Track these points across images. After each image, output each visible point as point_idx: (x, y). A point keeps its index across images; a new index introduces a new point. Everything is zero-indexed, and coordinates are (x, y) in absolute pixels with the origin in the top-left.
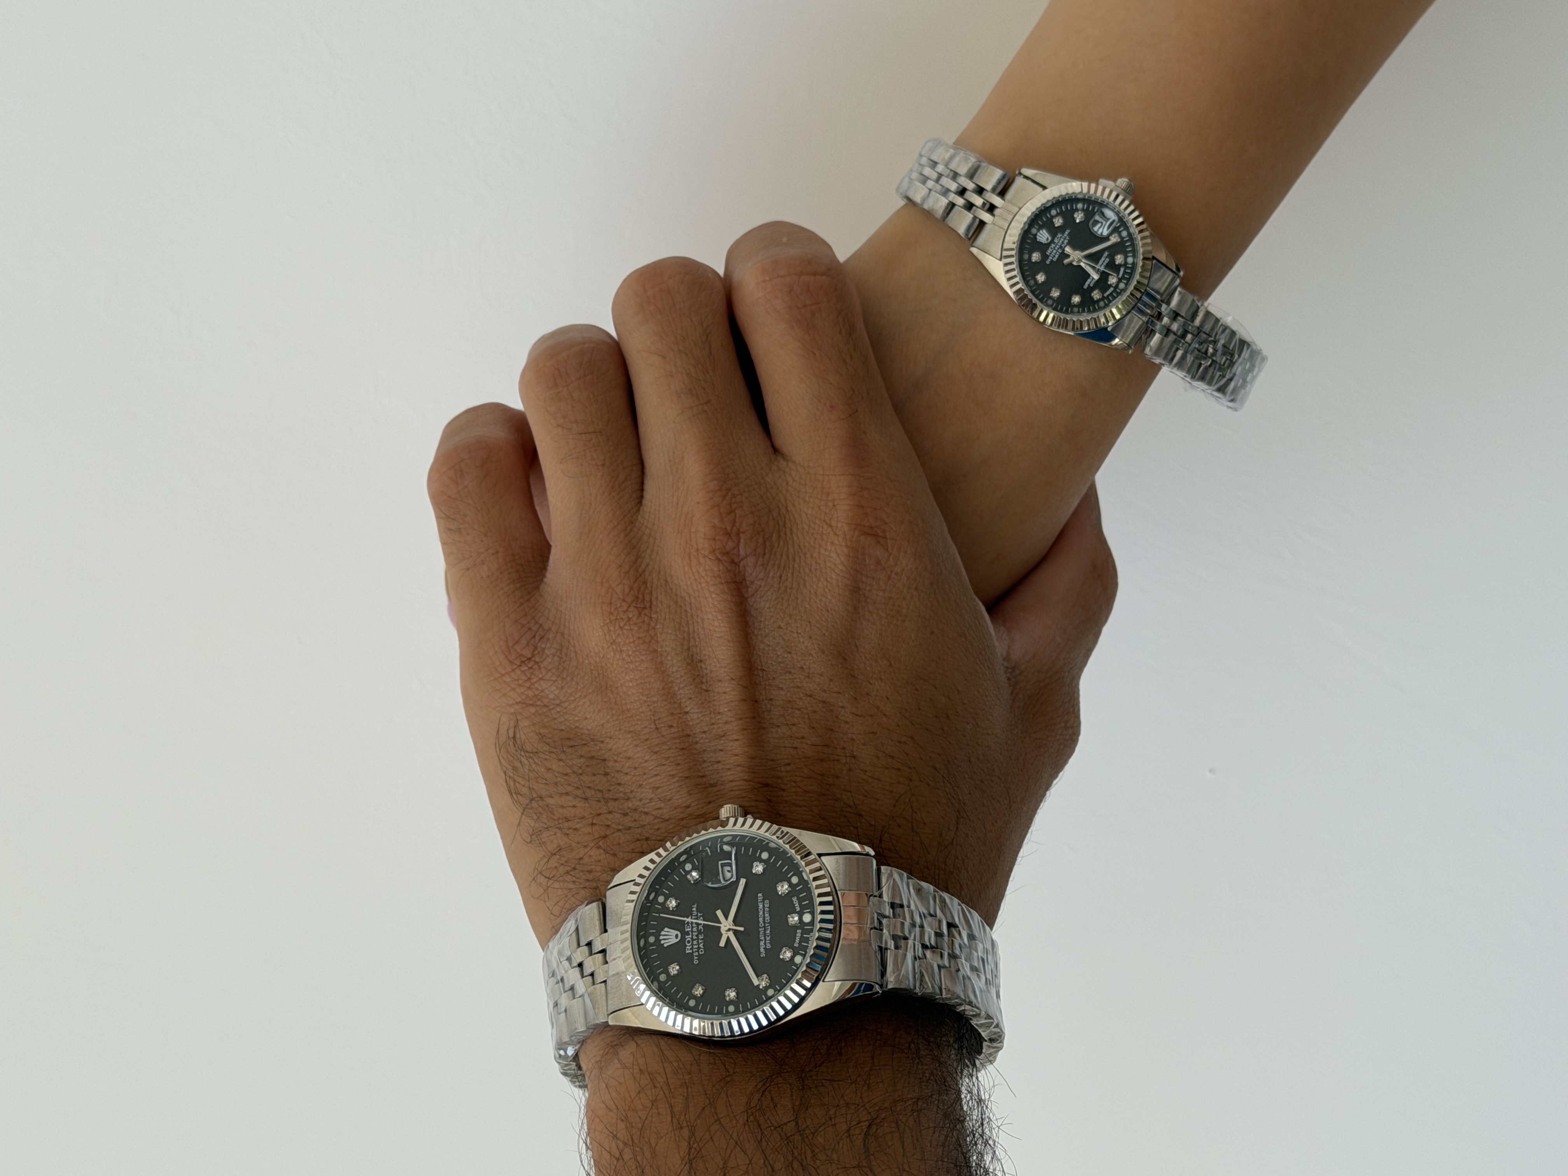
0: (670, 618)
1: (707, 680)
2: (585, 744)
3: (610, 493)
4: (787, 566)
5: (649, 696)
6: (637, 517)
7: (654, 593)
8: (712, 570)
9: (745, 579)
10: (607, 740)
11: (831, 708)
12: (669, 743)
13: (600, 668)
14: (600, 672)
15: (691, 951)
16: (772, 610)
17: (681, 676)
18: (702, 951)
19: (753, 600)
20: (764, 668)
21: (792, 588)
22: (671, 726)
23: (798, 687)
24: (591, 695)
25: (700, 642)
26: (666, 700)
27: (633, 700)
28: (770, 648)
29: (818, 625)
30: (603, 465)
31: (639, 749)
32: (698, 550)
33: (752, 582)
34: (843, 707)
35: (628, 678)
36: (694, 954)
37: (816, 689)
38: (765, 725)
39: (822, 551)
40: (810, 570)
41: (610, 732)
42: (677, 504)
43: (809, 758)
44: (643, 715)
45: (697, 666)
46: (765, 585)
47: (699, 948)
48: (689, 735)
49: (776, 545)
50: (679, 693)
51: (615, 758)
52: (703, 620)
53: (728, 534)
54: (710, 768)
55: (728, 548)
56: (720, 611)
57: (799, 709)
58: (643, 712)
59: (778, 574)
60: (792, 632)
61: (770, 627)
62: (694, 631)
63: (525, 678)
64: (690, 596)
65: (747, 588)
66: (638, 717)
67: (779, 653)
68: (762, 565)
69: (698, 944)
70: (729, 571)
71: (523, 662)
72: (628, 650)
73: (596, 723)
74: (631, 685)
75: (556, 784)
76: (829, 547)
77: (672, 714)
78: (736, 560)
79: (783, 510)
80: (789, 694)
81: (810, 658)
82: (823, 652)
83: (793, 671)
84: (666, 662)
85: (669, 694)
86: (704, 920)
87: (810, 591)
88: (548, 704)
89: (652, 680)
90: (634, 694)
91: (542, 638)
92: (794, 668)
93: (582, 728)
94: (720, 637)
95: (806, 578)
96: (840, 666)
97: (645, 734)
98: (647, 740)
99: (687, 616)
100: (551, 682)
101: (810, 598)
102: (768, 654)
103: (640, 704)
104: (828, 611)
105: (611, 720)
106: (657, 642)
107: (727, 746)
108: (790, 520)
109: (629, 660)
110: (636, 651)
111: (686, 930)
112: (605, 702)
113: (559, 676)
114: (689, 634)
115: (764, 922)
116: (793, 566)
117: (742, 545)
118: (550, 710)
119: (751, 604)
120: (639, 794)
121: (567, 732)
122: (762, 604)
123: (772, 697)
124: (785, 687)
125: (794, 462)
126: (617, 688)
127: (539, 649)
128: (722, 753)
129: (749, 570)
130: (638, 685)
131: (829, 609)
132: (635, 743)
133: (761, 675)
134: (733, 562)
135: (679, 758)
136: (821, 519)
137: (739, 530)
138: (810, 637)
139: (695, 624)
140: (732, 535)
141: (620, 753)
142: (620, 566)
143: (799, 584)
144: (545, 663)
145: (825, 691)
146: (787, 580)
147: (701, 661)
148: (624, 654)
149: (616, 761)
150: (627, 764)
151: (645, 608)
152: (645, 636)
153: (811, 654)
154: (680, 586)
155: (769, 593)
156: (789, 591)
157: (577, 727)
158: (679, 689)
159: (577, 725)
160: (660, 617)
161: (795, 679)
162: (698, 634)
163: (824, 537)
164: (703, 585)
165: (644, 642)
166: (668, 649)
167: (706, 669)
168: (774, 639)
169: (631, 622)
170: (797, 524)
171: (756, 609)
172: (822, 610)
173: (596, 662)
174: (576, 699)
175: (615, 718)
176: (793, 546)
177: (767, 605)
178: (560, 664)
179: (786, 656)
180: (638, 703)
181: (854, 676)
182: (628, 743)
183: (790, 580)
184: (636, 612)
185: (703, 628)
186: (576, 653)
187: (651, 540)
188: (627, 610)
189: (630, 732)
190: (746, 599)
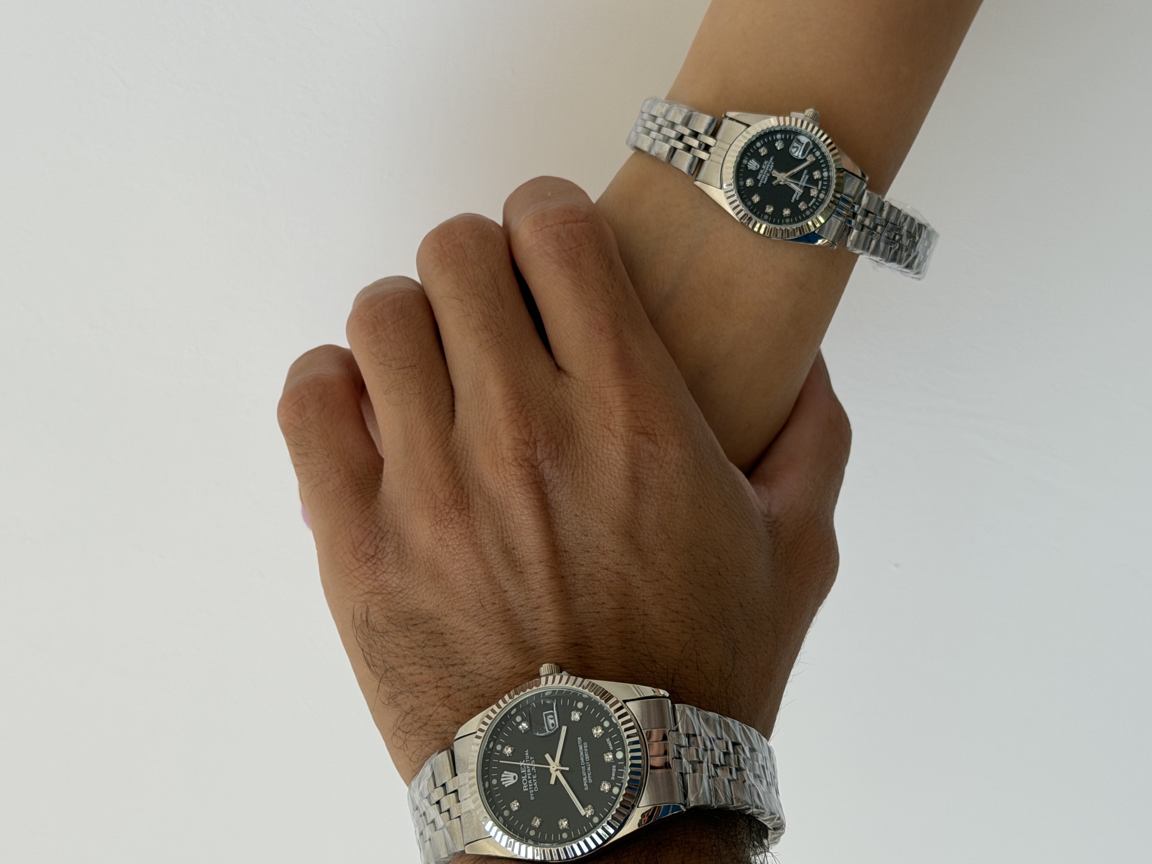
0: (485, 516)
1: (520, 563)
2: (425, 622)
3: (428, 416)
4: (577, 465)
5: (474, 580)
6: (451, 434)
7: (470, 496)
8: (516, 474)
9: (544, 479)
10: (443, 618)
11: (625, 577)
12: (493, 618)
13: (431, 560)
14: (432, 563)
15: (527, 789)
16: (569, 502)
17: (499, 562)
18: (536, 789)
19: (552, 495)
20: (566, 549)
21: (583, 483)
22: (494, 604)
23: (596, 563)
24: (426, 583)
25: (512, 533)
26: (488, 583)
27: (460, 584)
28: (570, 533)
29: (607, 511)
30: (420, 393)
31: (469, 623)
32: (503, 459)
33: (550, 481)
34: (634, 576)
35: (455, 567)
36: (530, 792)
37: (611, 563)
38: (571, 596)
39: (605, 451)
40: (596, 467)
41: (445, 611)
42: (483, 421)
43: (610, 619)
44: (470, 596)
45: (511, 553)
46: (561, 482)
47: (534, 786)
48: (509, 610)
49: (567, 448)
50: (498, 576)
51: (451, 632)
52: (512, 515)
53: (527, 443)
54: (529, 635)
55: (527, 455)
56: (526, 508)
57: (598, 581)
58: (470, 593)
59: (571, 472)
60: (587, 519)
61: (568, 516)
62: (506, 525)
63: (372, 572)
64: (500, 497)
65: (546, 485)
66: (466, 598)
67: (577, 537)
68: (557, 466)
69: (533, 783)
70: (531, 474)
71: (368, 559)
72: (453, 544)
73: (433, 604)
74: (458, 572)
75: (405, 656)
76: (610, 447)
77: (494, 593)
78: (535, 464)
79: (570, 418)
80: (589, 569)
81: (604, 538)
82: (613, 533)
83: (590, 550)
84: (485, 551)
85: (490, 578)
86: (535, 764)
87: (598, 484)
88: (392, 592)
89: (475, 567)
90: (461, 580)
91: (382, 538)
92: (591, 548)
93: (421, 610)
94: (528, 529)
95: (594, 473)
96: (628, 543)
97: (473, 611)
98: (475, 616)
99: (499, 513)
100: (393, 574)
101: (599, 490)
102: (569, 538)
103: (467, 587)
104: (614, 499)
105: (444, 602)
106: (476, 536)
107: (541, 616)
108: (576, 426)
109: (455, 553)
110: (460, 544)
111: (522, 772)
112: (439, 587)
113: (398, 569)
114: (502, 527)
115: (585, 761)
116: (583, 465)
117: (538, 452)
118: (394, 596)
119: (551, 498)
120: (472, 660)
121: (410, 613)
122: (560, 498)
123: (576, 573)
124: (585, 564)
125: (575, 378)
126: (447, 575)
127: (380, 548)
128: (536, 621)
129: (547, 471)
130: (464, 572)
131: (615, 497)
132: (465, 619)
133: (565, 555)
134: (533, 466)
135: (503, 629)
136: (601, 425)
137: (535, 439)
138: (602, 522)
139: (506, 519)
140: (530, 444)
141: (454, 628)
142: (441, 476)
143: (588, 479)
144: (386, 559)
145: (618, 564)
146: (578, 476)
147: (514, 548)
148: (450, 549)
149: (451, 634)
150: (461, 636)
151: (463, 509)
152: (466, 532)
153: (604, 536)
154: (491, 490)
155: (565, 488)
156: (581, 485)
157: (417, 609)
158: (498, 573)
159: (418, 607)
160: (477, 516)
161: (593, 556)
162: (510, 527)
163: (605, 438)
164: (510, 487)
165: (466, 538)
166: (485, 541)
167: (519, 555)
168: (573, 525)
169: (454, 522)
170: (582, 430)
171: (556, 502)
172: (609, 499)
173: (427, 555)
174: (414, 586)
175: (447, 600)
176: (581, 449)
177: (564, 498)
178: (398, 559)
179: (583, 538)
180: (465, 587)
181: (640, 550)
182: (460, 619)
183: (581, 476)
184: (457, 513)
185: (514, 522)
186: (411, 549)
187: (465, 452)
188: (449, 512)
189: (461, 610)
190: (547, 494)
